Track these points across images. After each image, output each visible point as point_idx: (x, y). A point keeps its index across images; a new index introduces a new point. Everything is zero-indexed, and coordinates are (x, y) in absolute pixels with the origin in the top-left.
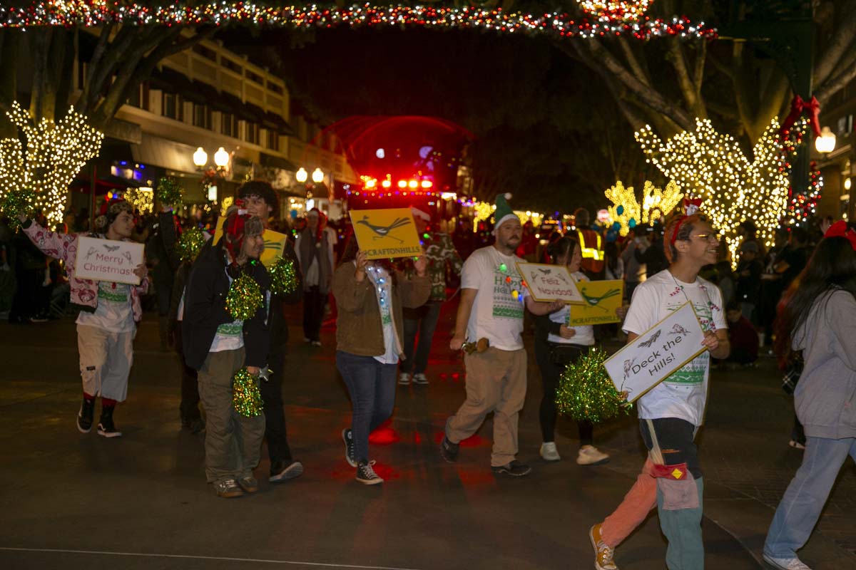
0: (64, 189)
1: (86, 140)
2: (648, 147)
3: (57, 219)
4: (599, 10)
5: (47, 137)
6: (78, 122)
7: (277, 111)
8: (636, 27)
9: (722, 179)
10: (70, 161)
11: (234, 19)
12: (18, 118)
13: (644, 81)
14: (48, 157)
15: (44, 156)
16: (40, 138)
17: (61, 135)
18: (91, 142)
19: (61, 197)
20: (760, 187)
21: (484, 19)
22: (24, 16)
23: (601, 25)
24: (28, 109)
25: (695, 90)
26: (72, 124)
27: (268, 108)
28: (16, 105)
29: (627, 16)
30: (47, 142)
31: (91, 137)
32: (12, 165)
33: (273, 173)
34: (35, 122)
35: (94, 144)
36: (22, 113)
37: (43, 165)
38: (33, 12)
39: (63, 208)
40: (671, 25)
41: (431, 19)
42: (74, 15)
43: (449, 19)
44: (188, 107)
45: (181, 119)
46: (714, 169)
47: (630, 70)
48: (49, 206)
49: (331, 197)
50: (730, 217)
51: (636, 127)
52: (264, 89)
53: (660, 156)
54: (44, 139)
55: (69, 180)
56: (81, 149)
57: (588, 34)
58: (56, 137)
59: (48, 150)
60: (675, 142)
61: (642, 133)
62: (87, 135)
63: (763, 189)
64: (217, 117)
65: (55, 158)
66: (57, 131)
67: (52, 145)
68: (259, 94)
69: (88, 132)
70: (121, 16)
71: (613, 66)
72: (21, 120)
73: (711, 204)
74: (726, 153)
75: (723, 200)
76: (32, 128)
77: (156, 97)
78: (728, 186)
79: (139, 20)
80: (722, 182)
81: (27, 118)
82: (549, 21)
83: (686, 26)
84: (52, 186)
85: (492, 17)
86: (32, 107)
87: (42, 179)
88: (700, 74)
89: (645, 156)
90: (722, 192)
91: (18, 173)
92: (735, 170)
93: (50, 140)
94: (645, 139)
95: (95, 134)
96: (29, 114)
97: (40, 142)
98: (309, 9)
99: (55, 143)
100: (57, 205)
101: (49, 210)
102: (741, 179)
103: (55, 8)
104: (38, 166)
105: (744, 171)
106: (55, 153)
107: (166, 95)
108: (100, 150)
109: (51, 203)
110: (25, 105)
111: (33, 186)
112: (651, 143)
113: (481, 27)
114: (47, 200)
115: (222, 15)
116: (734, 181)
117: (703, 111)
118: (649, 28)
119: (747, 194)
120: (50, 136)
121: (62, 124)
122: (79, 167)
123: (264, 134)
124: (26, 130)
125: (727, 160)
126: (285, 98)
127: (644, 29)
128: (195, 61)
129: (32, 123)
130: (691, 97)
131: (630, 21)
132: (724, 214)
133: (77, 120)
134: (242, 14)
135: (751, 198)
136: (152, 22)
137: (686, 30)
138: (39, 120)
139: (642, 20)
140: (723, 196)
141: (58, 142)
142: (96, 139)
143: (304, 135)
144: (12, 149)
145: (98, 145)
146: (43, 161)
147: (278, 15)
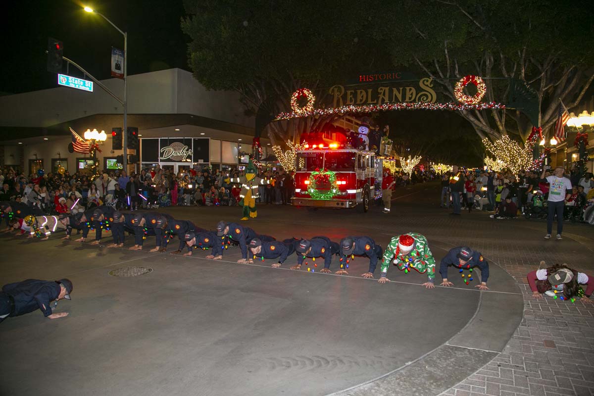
2: (487, 145)
4: (464, 101)
8: (477, 106)
9: (513, 155)
11: (347, 111)
13: (484, 123)
20: (526, 158)
21: (426, 106)
22: (289, 115)
23: (465, 105)
25: (502, 126)
28: (289, 141)
29: (474, 102)
38: (291, 114)
40: (489, 105)
41: (409, 106)
42: (302, 114)
43: (414, 107)
46: (510, 152)
47: (479, 120)
50: (516, 168)
51: (483, 139)
53: (491, 148)
57: (461, 109)
60: (497, 143)
61: (485, 140)
71: (472, 119)
74: (513, 146)
75: (513, 162)
78: (515, 157)
79: (320, 114)
80: (513, 156)
82: (448, 105)
83: (494, 105)
85: (429, 105)
86: (293, 141)
88: (503, 120)
89: (486, 148)
90: (513, 159)
91: (290, 160)
92: (517, 152)
94: (486, 142)
96: (293, 143)
98: (370, 106)
102: (519, 155)
103: (297, 112)
105: (520, 152)
110: (292, 141)
112: (488, 144)
113: (425, 108)
115: (344, 110)
116: (517, 156)
117: (505, 132)
118: (481, 106)
119: (521, 160)
124: (292, 148)
125: (514, 149)
127: (480, 106)
128: (346, 123)
129: (294, 146)
130: (501, 128)
131: (475, 104)
132: (514, 167)
134: (350, 109)
135: (523, 161)
136: (324, 114)
137: (494, 106)
138: (295, 145)
139: (479, 103)
144: (289, 154)
147: (361, 109)
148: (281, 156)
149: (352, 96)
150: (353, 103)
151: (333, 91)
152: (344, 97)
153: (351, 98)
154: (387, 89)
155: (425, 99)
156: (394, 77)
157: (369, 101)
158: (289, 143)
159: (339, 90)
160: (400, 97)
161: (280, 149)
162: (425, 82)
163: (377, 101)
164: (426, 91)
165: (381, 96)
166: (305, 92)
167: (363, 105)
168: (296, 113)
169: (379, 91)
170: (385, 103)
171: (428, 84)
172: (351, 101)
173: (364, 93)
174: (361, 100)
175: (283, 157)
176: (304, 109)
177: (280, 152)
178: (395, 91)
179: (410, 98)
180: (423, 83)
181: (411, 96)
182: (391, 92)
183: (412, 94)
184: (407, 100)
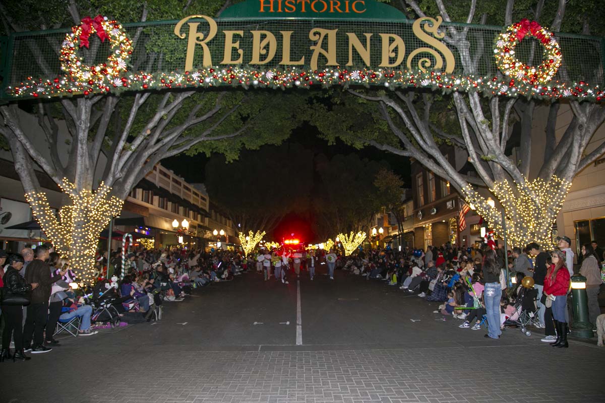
0: (97, 235)
1: (113, 205)
3: (91, 254)
5: (86, 201)
6: (106, 191)
7: (204, 208)
10: (102, 218)
12: (66, 188)
14: (86, 214)
15: (83, 213)
16: (81, 202)
17: (95, 199)
18: (116, 206)
19: (95, 240)
20: (547, 219)
24: (73, 183)
26: (102, 192)
27: (200, 206)
28: (65, 180)
30: (86, 204)
31: (116, 203)
32: (67, 221)
33: (205, 231)
34: (78, 191)
35: (118, 207)
36: (69, 185)
37: (82, 219)
39: (96, 247)
44: (170, 204)
45: (166, 209)
48: (86, 245)
49: (227, 241)
50: (527, 238)
52: (199, 199)
54: (83, 202)
55: (101, 229)
56: (109, 210)
58: (92, 201)
59: (86, 210)
62: (113, 202)
63: (549, 219)
64: (181, 209)
65: (91, 215)
66: (92, 197)
67: (89, 206)
68: (198, 201)
69: (114, 200)
70: (130, 81)
72: (68, 189)
73: (514, 230)
75: (521, 228)
76: (76, 195)
77: (156, 199)
81: (72, 189)
84: (88, 232)
86: (76, 181)
87: (81, 228)
90: (521, 223)
93: (88, 202)
95: (118, 201)
97: (81, 204)
99: (91, 205)
100: (92, 245)
101: (86, 248)
104: (79, 220)
106: (91, 212)
107: (161, 199)
108: (121, 211)
109: (87, 243)
110: (72, 180)
111: (76, 233)
114: (85, 242)
120: (88, 200)
121: (96, 193)
122: (107, 221)
123: (199, 216)
124: (72, 197)
126: (207, 203)
129: (76, 191)
132: (523, 236)
133: (105, 189)
135: (541, 225)
138: (80, 190)
140: (521, 225)
141: (93, 205)
142: (119, 204)
143: (214, 218)
144: (68, 212)
145: (120, 207)
146: (82, 217)
148: (45, 214)
149: (237, 45)
150: (240, 61)
151: (185, 29)
152: (217, 45)
153: (234, 50)
154: (332, 34)
155: (428, 64)
156: (347, 11)
157: (286, 60)
158: (64, 184)
159: (204, 27)
160: (366, 56)
161: (45, 199)
162: (426, 27)
163: (308, 61)
164: (431, 47)
165: (317, 50)
166: (106, 26)
167: (268, 67)
168: (72, 80)
169: (312, 37)
170: (328, 67)
171: (434, 30)
172: (235, 55)
173: (271, 38)
174: (263, 57)
175: (50, 216)
176: (98, 69)
177: (44, 206)
178: (353, 39)
179: (392, 60)
180: (422, 26)
181: (393, 55)
182: (342, 43)
183: (396, 50)
184: (385, 63)
